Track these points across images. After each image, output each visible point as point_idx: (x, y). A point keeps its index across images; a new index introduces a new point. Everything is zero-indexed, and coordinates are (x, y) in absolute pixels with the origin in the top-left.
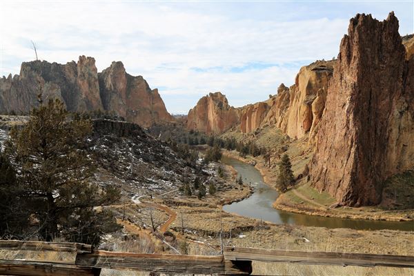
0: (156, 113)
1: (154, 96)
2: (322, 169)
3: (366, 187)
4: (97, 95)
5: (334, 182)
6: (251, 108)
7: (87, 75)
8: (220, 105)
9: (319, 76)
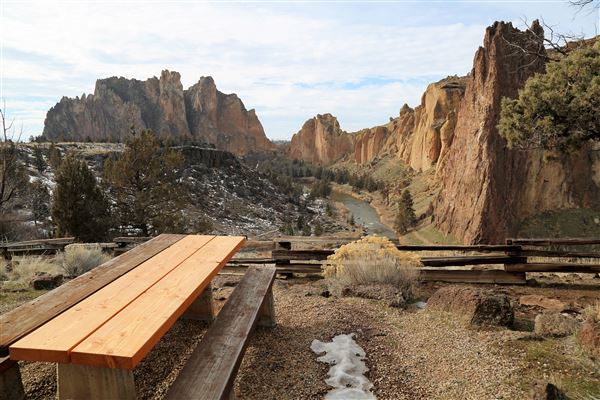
0: (253, 138)
1: (250, 117)
2: (449, 207)
3: (499, 230)
4: (183, 117)
5: (463, 224)
6: (367, 134)
7: (170, 94)
8: (330, 129)
9: (450, 95)
